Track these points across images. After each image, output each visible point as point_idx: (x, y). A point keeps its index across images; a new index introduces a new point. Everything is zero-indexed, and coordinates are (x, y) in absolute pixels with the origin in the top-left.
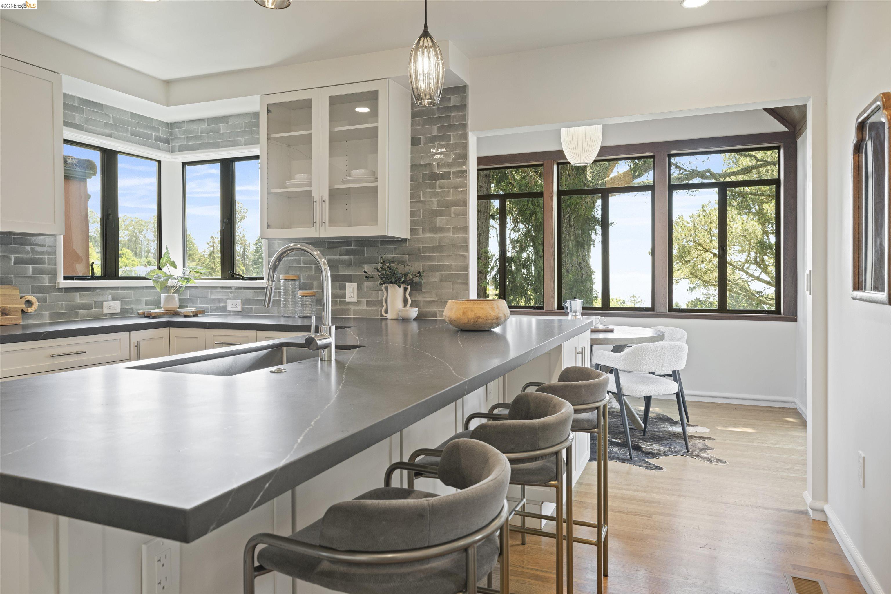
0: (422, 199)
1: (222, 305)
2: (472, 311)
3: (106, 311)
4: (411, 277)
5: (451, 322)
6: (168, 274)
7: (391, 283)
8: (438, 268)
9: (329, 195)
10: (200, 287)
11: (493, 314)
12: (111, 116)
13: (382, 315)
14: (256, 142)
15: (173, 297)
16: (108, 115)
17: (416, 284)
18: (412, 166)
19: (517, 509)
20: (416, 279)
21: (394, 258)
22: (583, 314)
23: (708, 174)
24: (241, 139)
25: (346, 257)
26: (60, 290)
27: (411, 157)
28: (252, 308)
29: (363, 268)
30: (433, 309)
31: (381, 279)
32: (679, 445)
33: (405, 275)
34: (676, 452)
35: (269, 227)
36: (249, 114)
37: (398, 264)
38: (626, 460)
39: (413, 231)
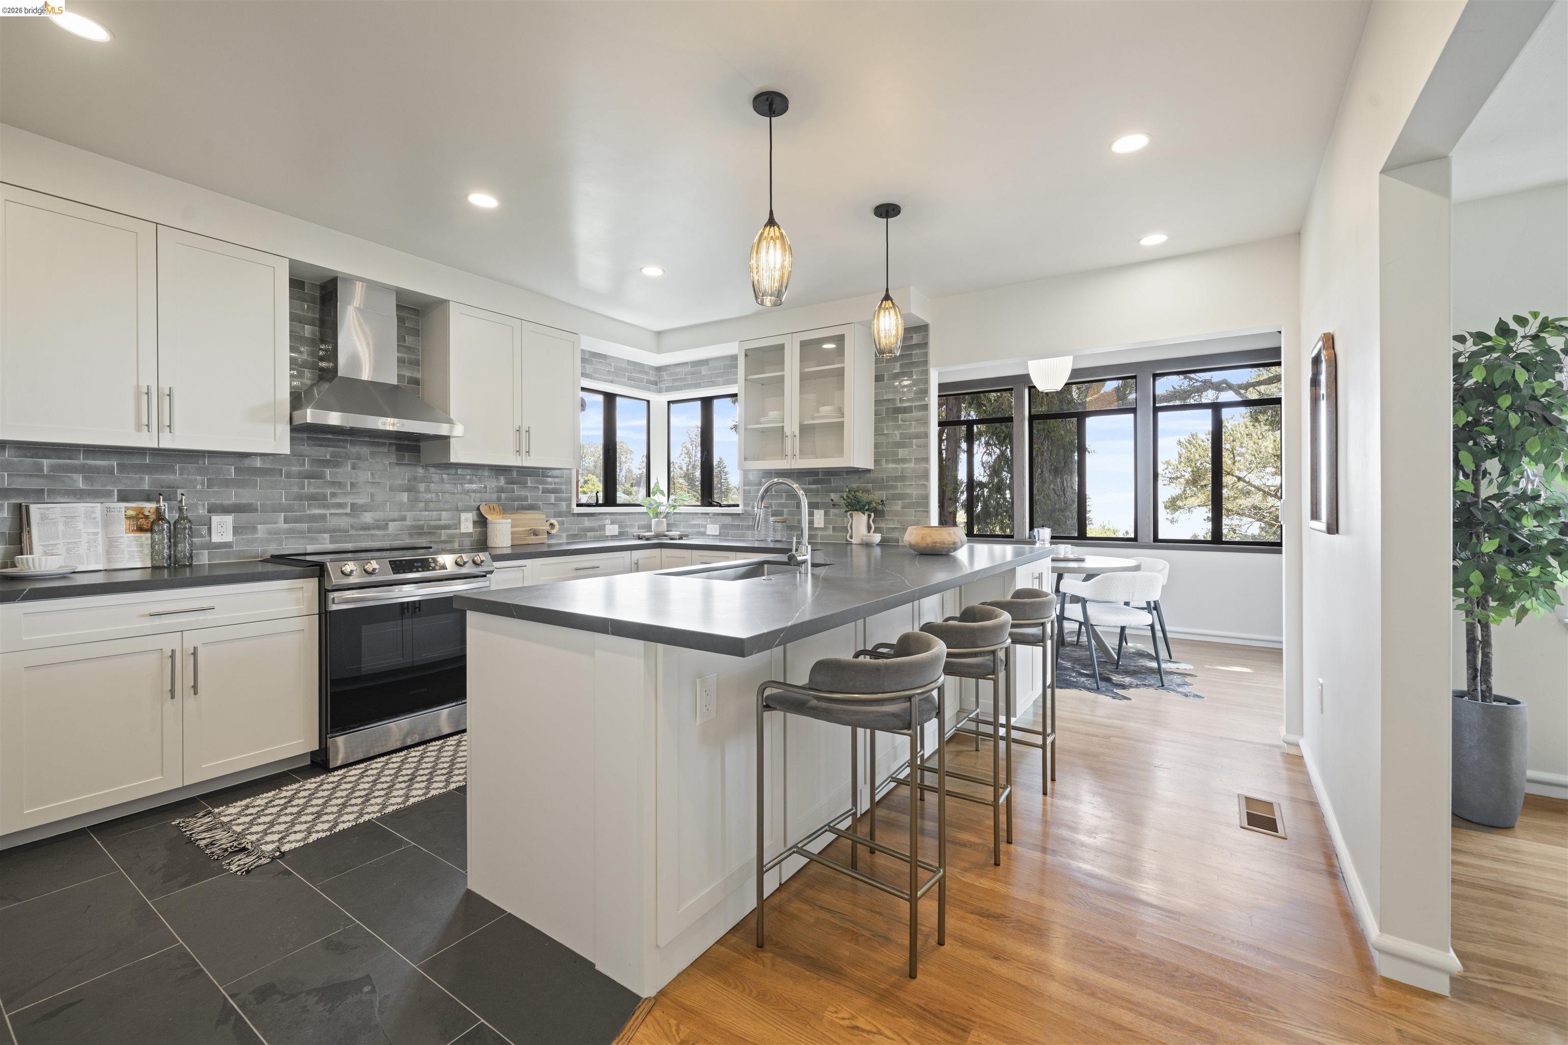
0: (885, 432)
1: (702, 530)
2: (930, 536)
3: (608, 533)
4: (875, 505)
5: (911, 546)
6: (658, 501)
7: (856, 510)
8: (901, 497)
9: (800, 430)
10: (684, 513)
11: (950, 539)
12: (613, 364)
13: (847, 540)
14: (735, 382)
15: (662, 522)
16: (610, 364)
17: (879, 511)
18: (876, 401)
19: (971, 716)
20: (880, 507)
21: (858, 487)
22: (1051, 543)
23: (1225, 385)
24: (720, 379)
25: (814, 486)
26: (574, 514)
27: (875, 393)
28: (728, 533)
29: (830, 496)
30: (895, 535)
31: (847, 506)
32: (1153, 680)
33: (869, 503)
34: (1150, 685)
35: (745, 459)
36: (727, 356)
37: (863, 493)
38: (1092, 689)
39: (876, 462)
